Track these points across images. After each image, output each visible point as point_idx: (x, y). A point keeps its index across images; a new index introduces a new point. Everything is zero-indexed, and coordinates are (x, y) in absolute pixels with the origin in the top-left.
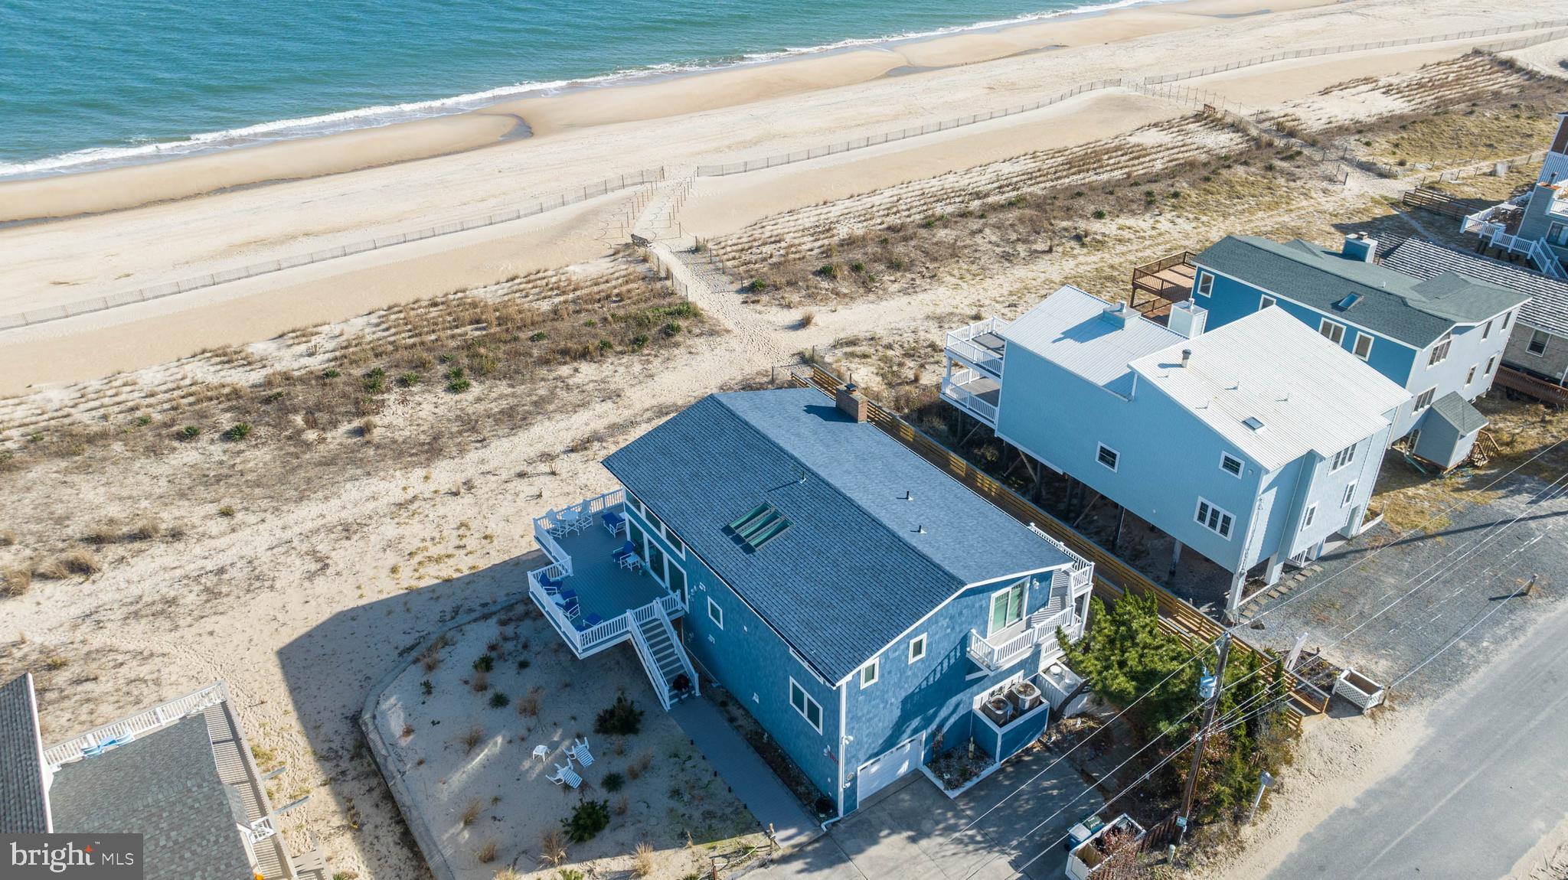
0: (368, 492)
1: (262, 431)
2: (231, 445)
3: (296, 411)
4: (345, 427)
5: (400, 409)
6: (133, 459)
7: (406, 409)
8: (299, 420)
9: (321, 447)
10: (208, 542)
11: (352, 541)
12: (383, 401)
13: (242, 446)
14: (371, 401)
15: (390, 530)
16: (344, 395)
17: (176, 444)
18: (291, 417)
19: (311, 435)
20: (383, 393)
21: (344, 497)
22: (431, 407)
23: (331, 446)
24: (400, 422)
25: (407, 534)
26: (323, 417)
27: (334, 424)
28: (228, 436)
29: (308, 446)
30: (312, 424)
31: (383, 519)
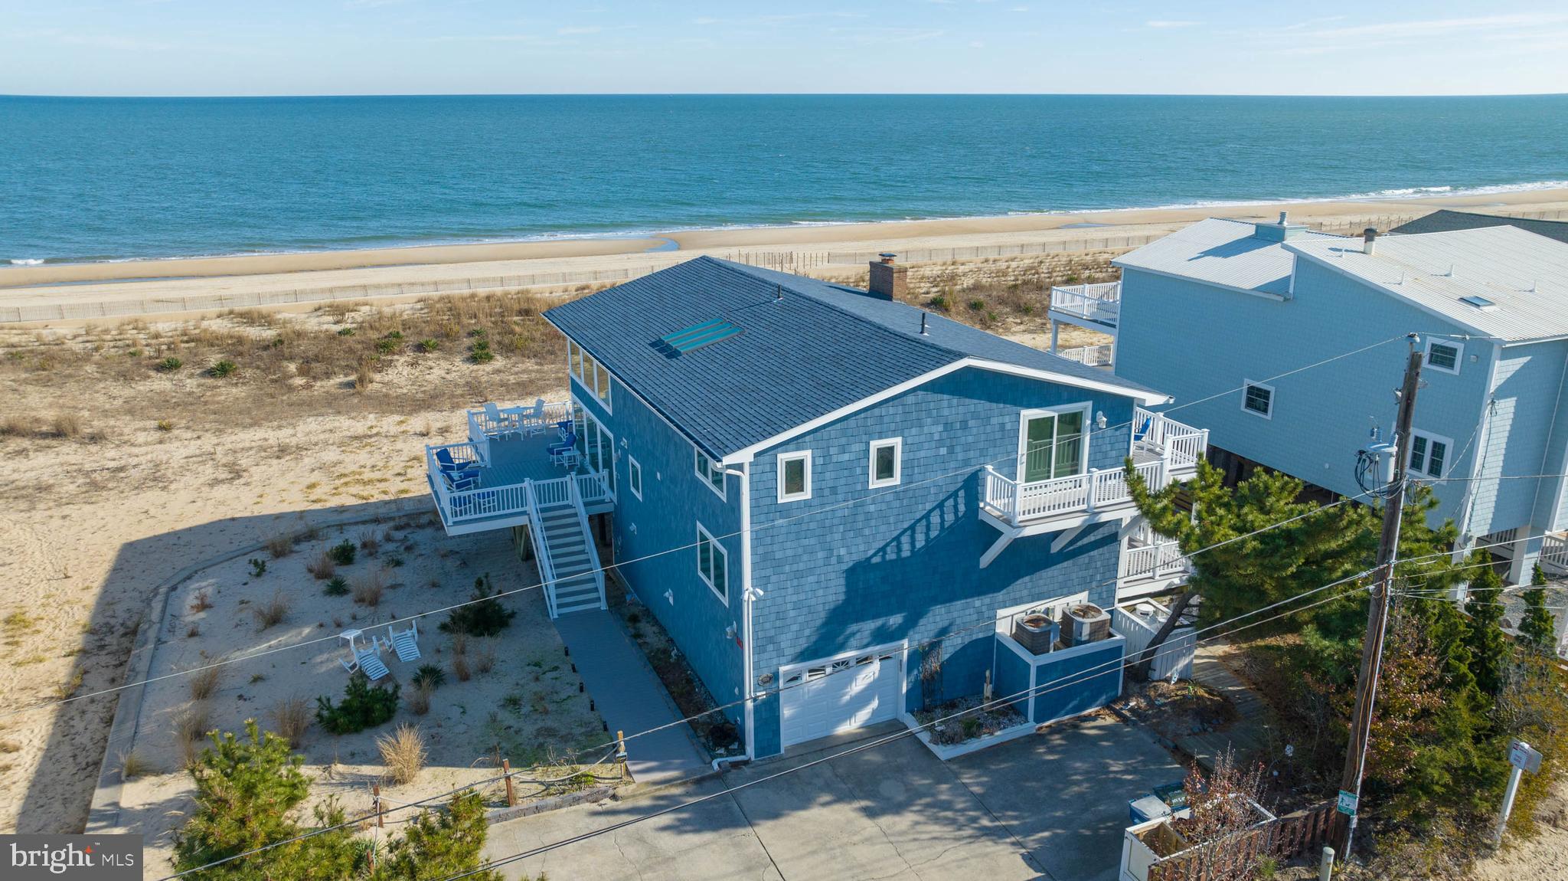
0: (328, 426)
1: (248, 373)
2: (210, 381)
3: (291, 359)
4: (341, 379)
5: (406, 371)
6: (100, 380)
7: (413, 371)
8: (292, 367)
9: (305, 392)
10: (126, 449)
11: (283, 461)
12: (391, 361)
13: (220, 382)
14: (378, 360)
15: (331, 455)
16: (351, 351)
17: (152, 373)
18: (285, 363)
19: (299, 381)
20: (394, 354)
21: (298, 428)
22: (443, 373)
23: (316, 393)
24: (402, 381)
25: (347, 460)
26: (319, 368)
27: (328, 375)
28: (211, 373)
29: (291, 389)
30: (302, 372)
31: (331, 447)
